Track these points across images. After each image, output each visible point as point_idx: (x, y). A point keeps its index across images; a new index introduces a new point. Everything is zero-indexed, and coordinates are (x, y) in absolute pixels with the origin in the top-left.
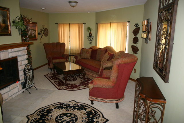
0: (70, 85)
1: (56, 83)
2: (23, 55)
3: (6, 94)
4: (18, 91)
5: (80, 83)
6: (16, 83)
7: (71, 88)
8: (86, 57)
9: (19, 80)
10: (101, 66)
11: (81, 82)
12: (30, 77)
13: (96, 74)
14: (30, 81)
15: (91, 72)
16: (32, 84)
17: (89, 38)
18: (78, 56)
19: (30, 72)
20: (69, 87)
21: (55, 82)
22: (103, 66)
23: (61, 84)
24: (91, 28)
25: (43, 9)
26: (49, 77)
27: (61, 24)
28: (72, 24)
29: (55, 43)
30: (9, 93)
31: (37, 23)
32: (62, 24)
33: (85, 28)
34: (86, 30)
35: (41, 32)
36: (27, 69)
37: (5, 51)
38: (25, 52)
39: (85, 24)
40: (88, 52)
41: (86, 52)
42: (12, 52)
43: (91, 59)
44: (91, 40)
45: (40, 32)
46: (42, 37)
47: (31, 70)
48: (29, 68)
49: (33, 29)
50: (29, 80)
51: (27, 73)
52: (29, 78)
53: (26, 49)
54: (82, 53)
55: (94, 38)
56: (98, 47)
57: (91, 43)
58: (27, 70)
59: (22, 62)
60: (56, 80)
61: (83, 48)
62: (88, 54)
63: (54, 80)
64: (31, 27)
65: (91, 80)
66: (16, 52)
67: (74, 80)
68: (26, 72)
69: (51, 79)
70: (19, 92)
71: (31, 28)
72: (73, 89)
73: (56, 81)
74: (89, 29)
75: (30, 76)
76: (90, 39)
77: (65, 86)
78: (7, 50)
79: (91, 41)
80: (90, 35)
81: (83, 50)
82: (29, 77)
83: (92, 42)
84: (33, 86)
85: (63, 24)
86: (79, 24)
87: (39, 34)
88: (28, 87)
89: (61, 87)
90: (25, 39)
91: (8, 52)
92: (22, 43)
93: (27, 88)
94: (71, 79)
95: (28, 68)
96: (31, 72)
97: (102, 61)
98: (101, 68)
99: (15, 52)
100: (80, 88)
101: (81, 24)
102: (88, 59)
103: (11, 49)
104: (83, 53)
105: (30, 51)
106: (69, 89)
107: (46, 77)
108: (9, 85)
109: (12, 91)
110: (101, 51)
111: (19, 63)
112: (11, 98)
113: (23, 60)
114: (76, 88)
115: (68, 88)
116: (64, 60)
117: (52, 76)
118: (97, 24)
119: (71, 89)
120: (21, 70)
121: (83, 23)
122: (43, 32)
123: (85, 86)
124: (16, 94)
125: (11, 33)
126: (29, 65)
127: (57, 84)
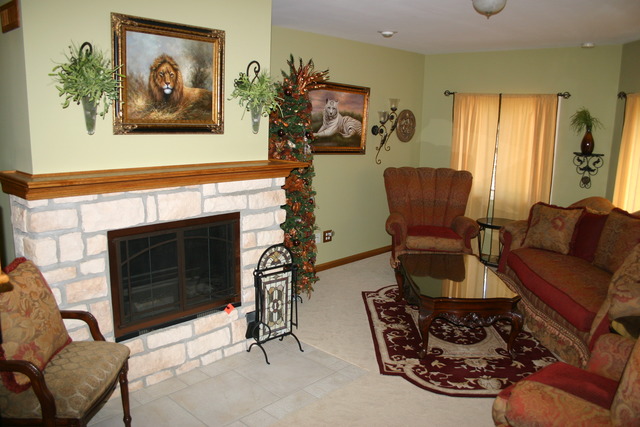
0: (441, 360)
1: (390, 338)
2: (266, 210)
3: (174, 346)
4: (227, 343)
5: (490, 362)
6: (224, 313)
7: (435, 379)
8: (547, 244)
9: (238, 304)
10: (605, 298)
11: (497, 356)
12: (280, 297)
13: (578, 336)
14: (280, 313)
15: (556, 320)
16: (286, 327)
17: (581, 158)
18: (515, 231)
19: (283, 279)
20: (435, 369)
21: (385, 333)
22: (612, 306)
23: (408, 347)
24: (592, 115)
25: (385, 36)
26: (376, 305)
27: (466, 95)
28: (511, 96)
29: (432, 169)
30: (190, 344)
31: (368, 89)
32: (470, 94)
33: (564, 113)
34: (570, 121)
35: (383, 123)
36: (268, 265)
37: (189, 190)
38: (276, 197)
39: (566, 96)
40: (559, 223)
41: (553, 222)
42: (218, 195)
43: (568, 254)
44: (587, 169)
45: (379, 125)
46: (383, 142)
47: (290, 273)
48: (279, 262)
49: (349, 111)
50: (275, 311)
51: (270, 282)
52: (276, 301)
53: (282, 187)
54: (533, 222)
55: (607, 159)
56: (615, 204)
57: (586, 181)
58: (267, 269)
59: (260, 235)
60: (397, 322)
61: (541, 204)
62: (561, 229)
63: (387, 323)
64: (342, 104)
65: (547, 354)
66: (234, 194)
67: (470, 340)
68: (265, 276)
69: (380, 317)
70: (231, 345)
71: (342, 109)
72: (444, 384)
73: (395, 326)
74: (584, 119)
75: (280, 293)
76: (584, 165)
77: (417, 362)
78: (196, 186)
79: (587, 174)
80: (587, 148)
81: (540, 212)
82: (275, 296)
83: (592, 178)
84: (290, 333)
85: (475, 95)
86: (539, 96)
87: (375, 130)
88: (266, 336)
89: (400, 364)
90: (294, 146)
91: (198, 193)
92: (270, 164)
93: (262, 339)
94: (458, 333)
95: (273, 263)
96: (286, 279)
97: (616, 276)
98: (601, 315)
99: (230, 197)
100: (477, 387)
101: (550, 95)
102: (558, 253)
103: (214, 185)
104: (537, 222)
105: (314, 193)
106: (427, 380)
107: (366, 303)
108: (195, 317)
109: (201, 338)
110: (625, 226)
111: (245, 240)
112: (195, 363)
113: (262, 227)
114: (459, 386)
115: (422, 377)
116: (454, 241)
117: (392, 300)
118: (622, 95)
119: (436, 386)
120: (248, 267)
121: (558, 95)
122: (389, 125)
123: (505, 381)
124: (219, 352)
125: (222, 122)
126: (281, 252)
127: (388, 343)
